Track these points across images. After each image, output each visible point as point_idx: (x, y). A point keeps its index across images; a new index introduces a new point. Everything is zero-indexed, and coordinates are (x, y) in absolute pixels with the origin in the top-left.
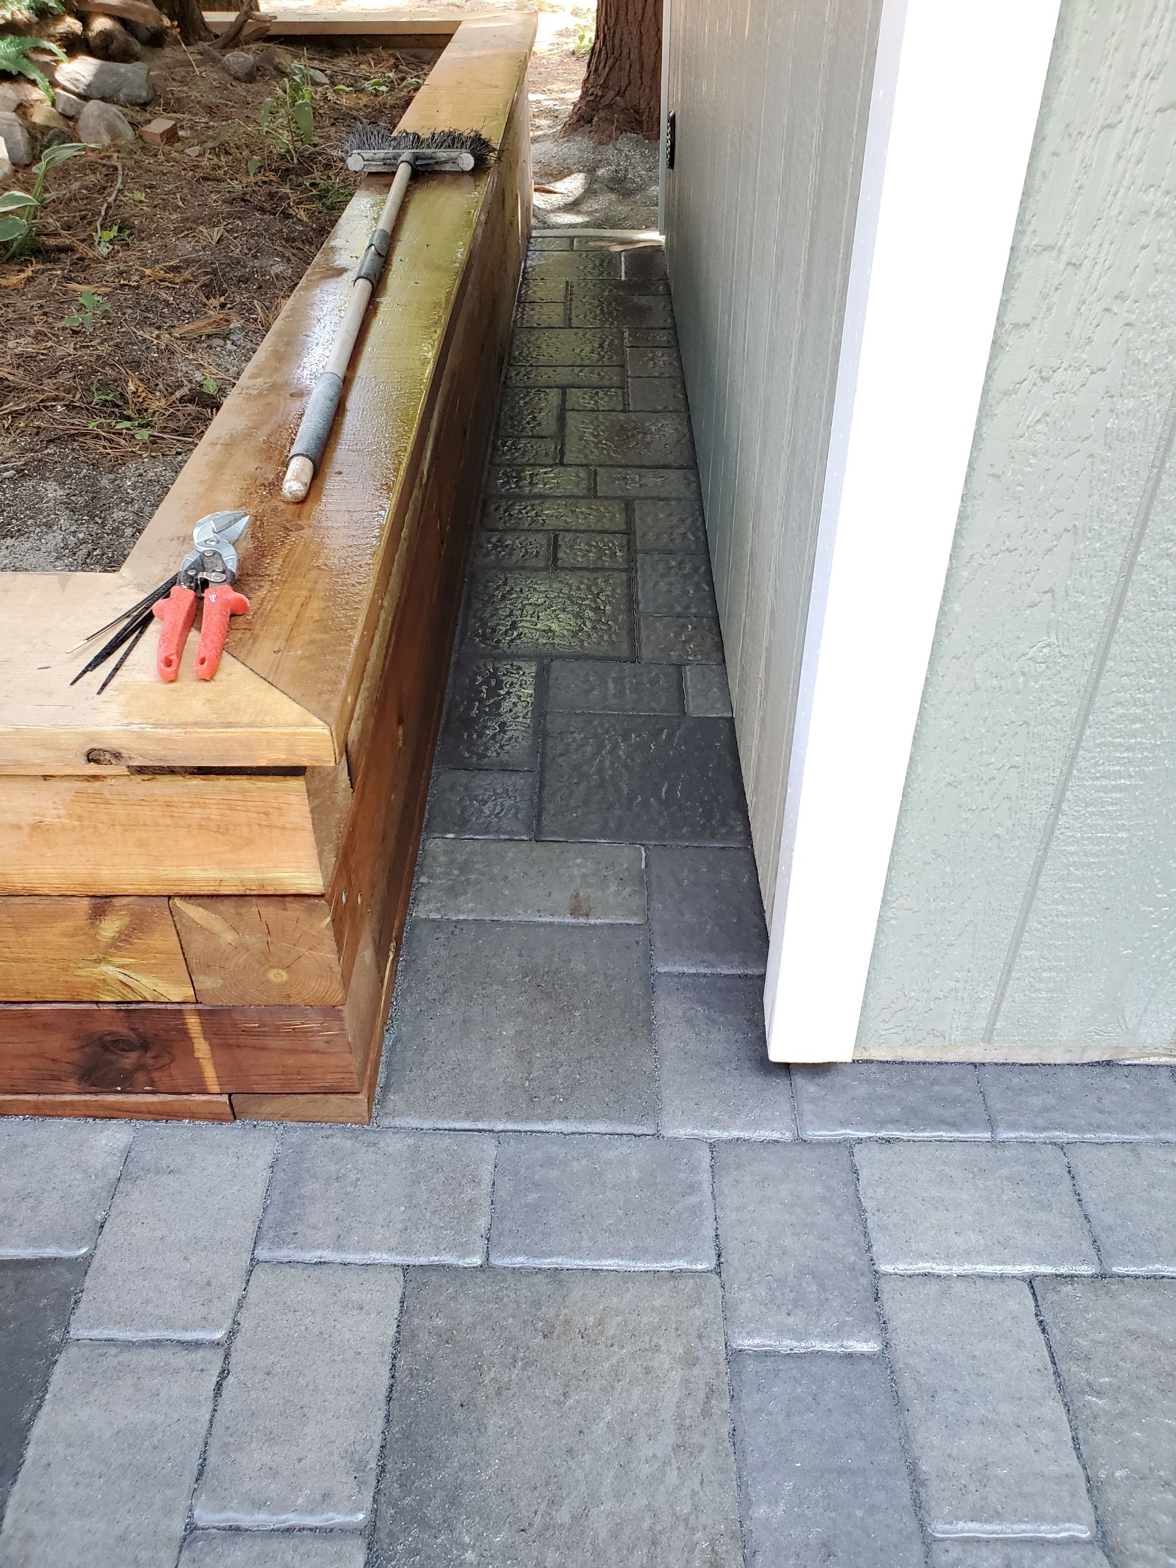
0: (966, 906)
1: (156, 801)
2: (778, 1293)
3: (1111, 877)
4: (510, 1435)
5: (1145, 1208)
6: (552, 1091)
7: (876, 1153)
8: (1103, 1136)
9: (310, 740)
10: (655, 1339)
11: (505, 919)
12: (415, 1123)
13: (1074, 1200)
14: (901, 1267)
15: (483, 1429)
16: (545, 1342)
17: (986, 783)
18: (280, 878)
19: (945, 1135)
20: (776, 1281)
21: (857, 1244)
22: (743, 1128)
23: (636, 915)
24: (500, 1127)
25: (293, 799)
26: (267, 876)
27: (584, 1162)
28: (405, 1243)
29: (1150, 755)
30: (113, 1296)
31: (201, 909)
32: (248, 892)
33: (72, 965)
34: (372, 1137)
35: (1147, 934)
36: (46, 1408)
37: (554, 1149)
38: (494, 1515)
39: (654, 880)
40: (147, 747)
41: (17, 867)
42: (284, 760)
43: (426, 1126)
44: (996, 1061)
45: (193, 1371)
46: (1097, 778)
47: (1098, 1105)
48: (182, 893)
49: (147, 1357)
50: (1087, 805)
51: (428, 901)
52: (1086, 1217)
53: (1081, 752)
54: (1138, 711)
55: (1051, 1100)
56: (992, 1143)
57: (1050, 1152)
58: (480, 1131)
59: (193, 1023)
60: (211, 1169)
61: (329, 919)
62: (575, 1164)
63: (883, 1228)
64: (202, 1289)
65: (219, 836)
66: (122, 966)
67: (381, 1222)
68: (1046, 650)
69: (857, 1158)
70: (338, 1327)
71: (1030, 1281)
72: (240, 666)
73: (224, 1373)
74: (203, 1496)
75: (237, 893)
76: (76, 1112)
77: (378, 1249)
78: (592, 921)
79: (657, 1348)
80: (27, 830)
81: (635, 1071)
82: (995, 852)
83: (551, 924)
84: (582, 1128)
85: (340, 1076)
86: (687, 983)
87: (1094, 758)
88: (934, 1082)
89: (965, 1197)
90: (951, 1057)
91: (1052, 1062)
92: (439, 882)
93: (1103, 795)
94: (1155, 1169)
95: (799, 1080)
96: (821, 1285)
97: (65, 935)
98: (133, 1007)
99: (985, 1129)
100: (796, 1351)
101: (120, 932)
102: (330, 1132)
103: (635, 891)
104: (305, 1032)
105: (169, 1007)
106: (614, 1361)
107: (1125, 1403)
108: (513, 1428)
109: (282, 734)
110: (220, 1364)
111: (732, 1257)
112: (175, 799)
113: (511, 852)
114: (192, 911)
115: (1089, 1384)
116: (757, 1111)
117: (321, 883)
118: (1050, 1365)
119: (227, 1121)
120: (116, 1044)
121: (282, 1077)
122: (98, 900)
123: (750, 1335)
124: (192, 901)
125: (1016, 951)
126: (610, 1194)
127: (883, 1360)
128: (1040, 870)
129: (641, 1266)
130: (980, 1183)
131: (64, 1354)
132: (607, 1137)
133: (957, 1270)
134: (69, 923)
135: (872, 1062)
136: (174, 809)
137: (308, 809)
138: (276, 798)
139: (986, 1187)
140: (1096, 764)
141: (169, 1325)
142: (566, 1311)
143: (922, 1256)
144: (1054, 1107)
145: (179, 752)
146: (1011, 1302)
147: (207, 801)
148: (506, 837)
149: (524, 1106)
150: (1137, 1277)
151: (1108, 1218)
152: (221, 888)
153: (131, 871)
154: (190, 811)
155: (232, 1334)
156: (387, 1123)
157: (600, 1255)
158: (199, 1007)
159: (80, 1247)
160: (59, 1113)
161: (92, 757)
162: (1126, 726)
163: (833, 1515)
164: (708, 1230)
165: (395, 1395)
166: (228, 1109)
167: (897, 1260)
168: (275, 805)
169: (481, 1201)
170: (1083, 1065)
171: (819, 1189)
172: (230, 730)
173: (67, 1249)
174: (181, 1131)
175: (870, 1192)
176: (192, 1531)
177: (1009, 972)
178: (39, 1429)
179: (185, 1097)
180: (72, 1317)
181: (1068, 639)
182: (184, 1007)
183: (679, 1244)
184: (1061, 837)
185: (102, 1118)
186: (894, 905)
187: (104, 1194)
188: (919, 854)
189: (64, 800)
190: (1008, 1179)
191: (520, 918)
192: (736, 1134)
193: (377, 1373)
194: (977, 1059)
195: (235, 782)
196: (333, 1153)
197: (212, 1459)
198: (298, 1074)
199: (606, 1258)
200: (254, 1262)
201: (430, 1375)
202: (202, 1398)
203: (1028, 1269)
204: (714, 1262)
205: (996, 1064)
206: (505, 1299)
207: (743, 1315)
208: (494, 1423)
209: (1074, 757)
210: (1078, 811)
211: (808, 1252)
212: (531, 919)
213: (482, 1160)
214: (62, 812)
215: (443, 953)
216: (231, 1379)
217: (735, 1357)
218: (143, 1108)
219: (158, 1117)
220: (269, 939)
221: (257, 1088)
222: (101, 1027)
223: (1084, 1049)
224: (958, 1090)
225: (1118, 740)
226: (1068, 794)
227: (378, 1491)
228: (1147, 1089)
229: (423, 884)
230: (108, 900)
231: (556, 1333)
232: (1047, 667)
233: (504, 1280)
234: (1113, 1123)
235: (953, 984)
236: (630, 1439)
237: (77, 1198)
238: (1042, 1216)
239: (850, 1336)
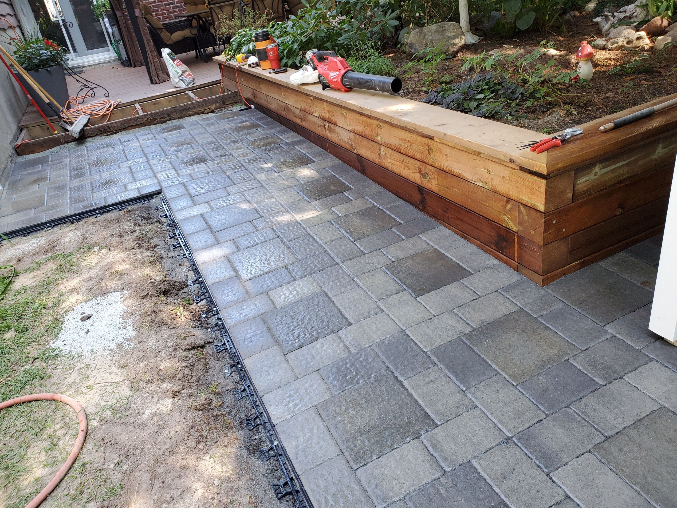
1: (522, 177)
7: (658, 365)
9: (543, 167)
11: (620, 275)
12: (550, 292)
14: (630, 381)
15: (507, 333)
16: (532, 333)
21: (624, 371)
24: (567, 303)
25: (543, 185)
26: (535, 204)
28: (525, 305)
30: (472, 280)
31: (523, 208)
33: (501, 214)
34: (539, 288)
37: (574, 313)
38: (495, 342)
43: (552, 294)
45: (472, 296)
48: (521, 202)
49: (468, 290)
51: (605, 262)
58: (562, 301)
59: (516, 238)
60: (505, 275)
61: (543, 220)
62: (576, 318)
64: (485, 288)
65: (530, 190)
66: (508, 218)
67: (525, 300)
69: (651, 362)
70: (500, 306)
71: (663, 407)
72: (547, 153)
73: (476, 299)
74: (457, 309)
75: (530, 206)
77: (520, 303)
78: (645, 288)
80: (501, 178)
81: (613, 315)
83: (632, 282)
84: (585, 315)
85: (539, 269)
92: (613, 260)
95: (657, 342)
96: (603, 368)
97: (501, 206)
98: (508, 229)
100: (581, 370)
101: (509, 209)
102: (532, 283)
104: (534, 251)
105: (513, 232)
109: (539, 164)
111: (589, 351)
112: (525, 178)
113: (642, 265)
116: (635, 339)
117: (543, 209)
118: (643, 417)
119: (516, 271)
120: (503, 238)
121: (528, 263)
122: (508, 199)
123: (575, 361)
124: (522, 205)
127: (601, 386)
129: (567, 338)
131: (458, 281)
132: (589, 319)
133: (644, 391)
134: (502, 203)
137: (545, 189)
138: (540, 184)
142: (542, 333)
143: (638, 383)
145: (523, 163)
146: (650, 404)
147: (529, 180)
148: (646, 262)
149: (577, 304)
152: (528, 204)
153: (514, 194)
155: (483, 296)
156: (545, 288)
158: (518, 235)
160: (490, 253)
161: (511, 161)
163: (554, 389)
164: (590, 345)
165: (498, 320)
166: (517, 267)
169: (548, 310)
171: (630, 358)
172: (531, 161)
173: (471, 271)
174: (506, 267)
175: (643, 368)
176: (452, 311)
179: (511, 260)
180: (463, 279)
183: (580, 342)
185: (496, 258)
187: (485, 268)
189: (508, 173)
191: (625, 277)
192: (623, 339)
193: (499, 316)
195: (535, 177)
196: (529, 286)
197: (463, 306)
198: (531, 263)
200: (497, 290)
201: (507, 322)
202: (470, 299)
203: (666, 405)
204: (584, 349)
206: (533, 323)
207: (578, 358)
213: (558, 305)
214: (508, 176)
217: (566, 361)
218: (503, 259)
219: (505, 263)
220: (533, 221)
221: (524, 264)
222: (502, 233)
227: (482, 326)
229: (609, 259)
233: (537, 322)
237: (480, 266)
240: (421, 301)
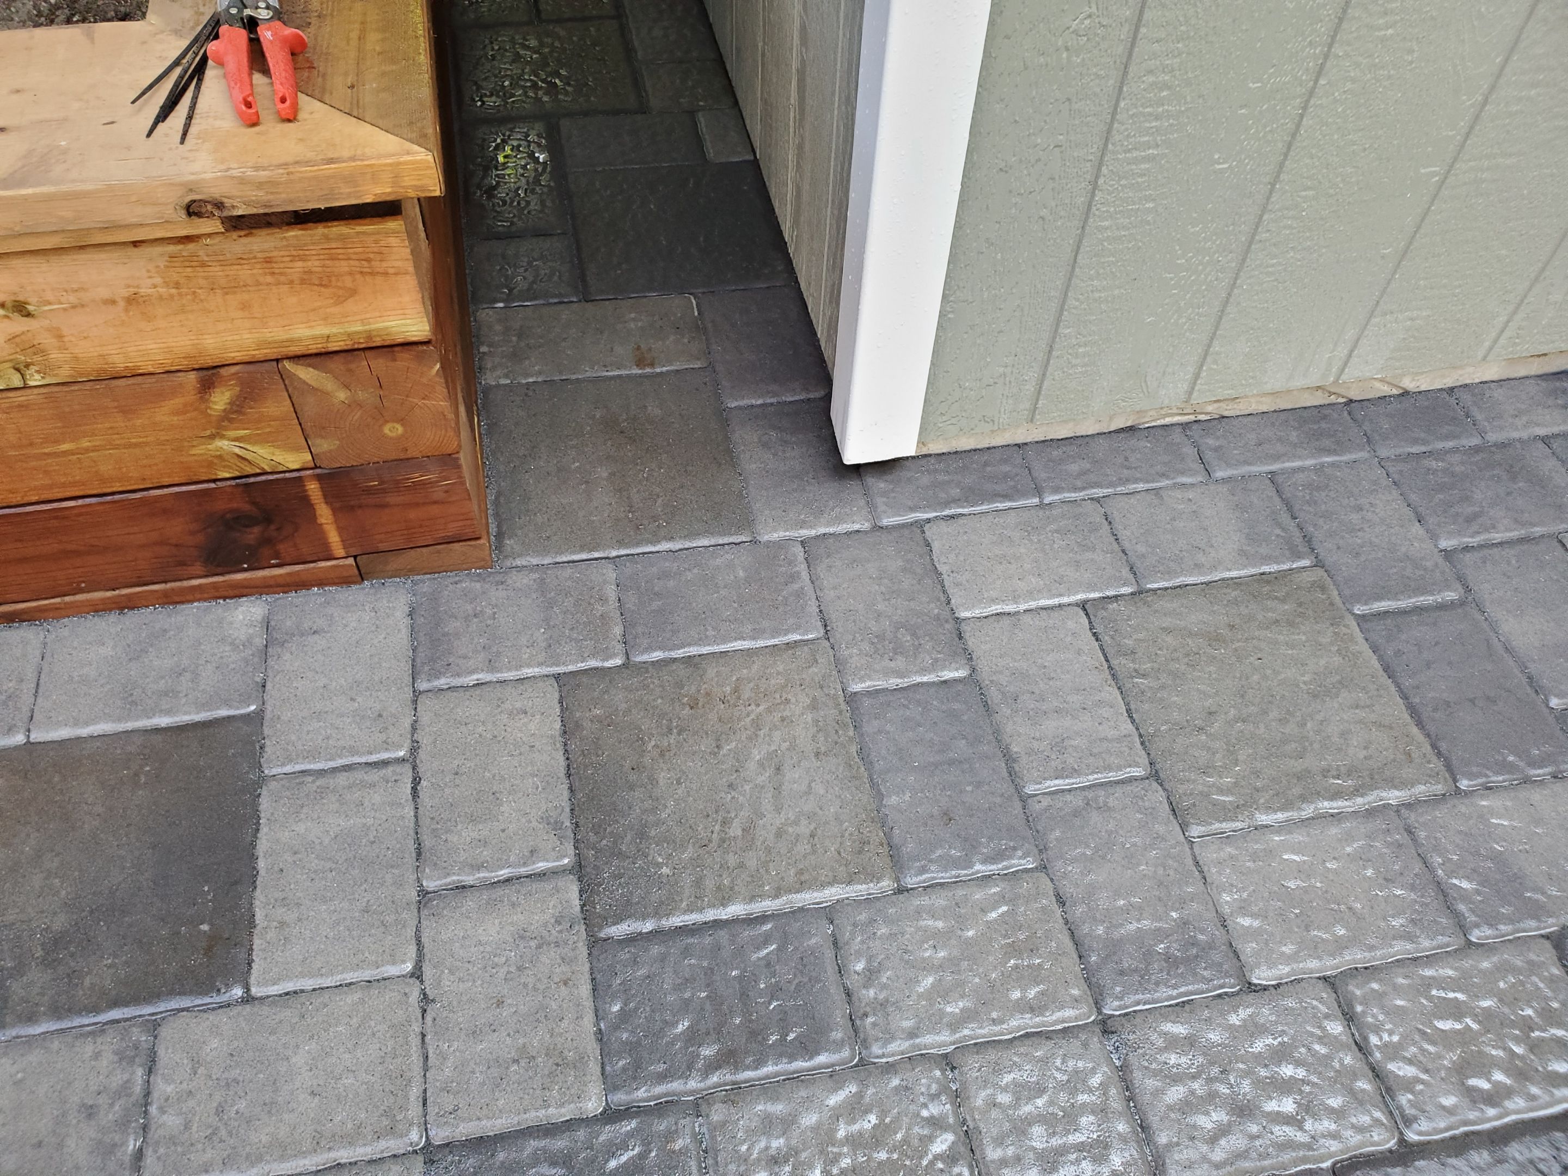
0: (1014, 291)
1: (255, 258)
2: (879, 646)
3: (1139, 248)
4: (679, 783)
5: (1169, 537)
6: (655, 518)
7: (944, 527)
8: (1132, 487)
9: (414, 169)
10: (784, 696)
11: (574, 377)
12: (535, 561)
13: (1112, 539)
14: (977, 612)
15: (654, 783)
16: (693, 711)
17: (1033, 166)
18: (387, 328)
19: (1000, 506)
20: (877, 637)
21: (938, 600)
22: (828, 524)
23: (699, 359)
24: (614, 553)
25: (393, 241)
26: (373, 327)
27: (695, 571)
28: (552, 657)
29: (1175, 122)
30: (293, 738)
31: (311, 369)
32: (356, 346)
33: (186, 444)
34: (499, 578)
35: (1167, 301)
36: (264, 830)
37: (667, 564)
38: (678, 840)
39: (709, 325)
40: (249, 193)
41: (116, 347)
42: (389, 193)
43: (545, 562)
44: (1036, 440)
45: (387, 782)
46: (1129, 151)
47: (1126, 463)
48: (291, 354)
49: (342, 779)
50: (1120, 178)
51: (494, 368)
52: (1123, 551)
53: (1116, 125)
54: (1166, 78)
55: (1086, 465)
56: (1041, 506)
57: (1090, 506)
58: (596, 559)
59: (313, 488)
60: (354, 624)
61: (438, 366)
62: (688, 573)
63: (957, 585)
64: (375, 720)
65: (323, 289)
66: (237, 439)
67: (525, 643)
68: (1087, 22)
69: (928, 534)
70: (509, 730)
71: (1083, 605)
72: (319, 104)
73: (416, 781)
74: (427, 870)
75: (346, 348)
76: (206, 595)
77: (529, 666)
78: (658, 370)
79: (787, 701)
80: (122, 304)
81: (724, 493)
82: (1040, 235)
83: (620, 376)
84: (688, 544)
85: (461, 523)
86: (756, 415)
87: (1127, 129)
88: (986, 464)
89: (1023, 550)
90: (998, 441)
91: (1084, 433)
92: (500, 349)
93: (1134, 167)
94: (1175, 506)
95: (870, 480)
96: (914, 635)
97: (177, 413)
98: (252, 480)
99: (1034, 496)
100: (901, 686)
101: (231, 403)
102: (457, 578)
103: (694, 338)
104: (423, 484)
105: (287, 475)
106: (753, 716)
107: (1164, 678)
108: (680, 778)
109: (385, 165)
110: (410, 774)
111: (838, 626)
112: (275, 254)
113: (565, 314)
114: (304, 373)
115: (1136, 670)
116: (837, 509)
117: (428, 328)
118: (1105, 663)
119: (355, 583)
120: (237, 521)
121: (405, 532)
122: (205, 373)
123: (862, 680)
124: (301, 362)
125: (1056, 331)
126: (723, 592)
127: (973, 679)
128: (1079, 247)
129: (761, 643)
130: (1035, 539)
131: (264, 787)
132: (711, 549)
133: (1023, 607)
134: (177, 401)
135: (930, 455)
136: (274, 265)
137: (408, 250)
138: (376, 242)
139: (1039, 540)
140: (1128, 136)
141: (353, 751)
142: (705, 686)
143: (994, 601)
144: (1089, 470)
145: (283, 196)
146: (1069, 623)
147: (307, 253)
148: (556, 300)
149: (632, 533)
150: (1166, 589)
151: (1141, 549)
152: (329, 345)
153: (236, 337)
154: (291, 265)
155: (415, 749)
156: (509, 564)
157: (724, 641)
158: (318, 471)
159: (249, 706)
160: (188, 598)
161: (193, 210)
162: (1155, 95)
163: (949, 793)
164: (813, 608)
165: (572, 771)
166: (356, 571)
167: (973, 606)
168: (376, 250)
169: (612, 614)
170: (1110, 432)
171: (900, 563)
172: (333, 166)
173: (238, 708)
174: (313, 598)
175: (943, 559)
176: (424, 896)
177: (1050, 352)
178: (262, 845)
179: (312, 565)
180: (262, 760)
181: (1107, 8)
182: (303, 473)
183: (791, 621)
184: (1097, 213)
185: (231, 598)
186: (952, 299)
187: (256, 660)
188: (975, 244)
189: (158, 267)
190: (1057, 531)
191: (588, 374)
192: (822, 530)
193: (553, 758)
194: (1019, 441)
195: (334, 229)
196: (465, 595)
197: (427, 842)
198: (421, 526)
199: (730, 641)
200: (417, 694)
201: (600, 752)
202: (402, 801)
203: (1080, 597)
204: (822, 631)
205: (1037, 442)
206: (652, 686)
207: (853, 666)
208: (663, 777)
209: (1109, 132)
210: (1112, 186)
211: (899, 612)
212: (599, 375)
213: (605, 582)
214: (158, 280)
215: (521, 413)
216: (424, 783)
217: (852, 699)
218: (272, 583)
219: (286, 589)
220: (381, 393)
221: (382, 547)
222: (221, 505)
223: (1111, 418)
224: (1006, 468)
225: (1148, 110)
226: (1104, 170)
227: (576, 841)
228: (1163, 445)
229: (484, 353)
230: (214, 371)
231: (700, 704)
232: (1088, 39)
233: (647, 672)
234: (1138, 475)
235: (1001, 370)
236: (778, 769)
237: (233, 666)
238: (1089, 555)
239: (943, 668)
240: (290, 986)
